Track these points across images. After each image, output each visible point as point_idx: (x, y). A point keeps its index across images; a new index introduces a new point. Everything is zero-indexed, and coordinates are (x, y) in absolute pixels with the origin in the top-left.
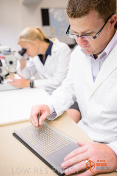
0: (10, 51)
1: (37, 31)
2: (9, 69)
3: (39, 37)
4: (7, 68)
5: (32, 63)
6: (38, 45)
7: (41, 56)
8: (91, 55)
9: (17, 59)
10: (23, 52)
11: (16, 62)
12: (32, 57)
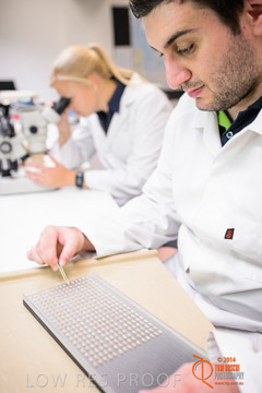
3: (98, 70)
6: (96, 87)
9: (48, 122)
11: (46, 127)
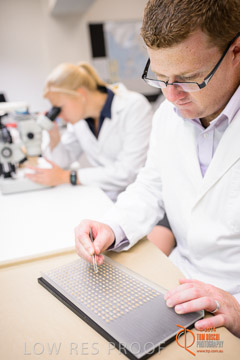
0: (27, 113)
1: (82, 71)
2: (27, 148)
3: (86, 84)
4: (23, 148)
5: (73, 134)
6: (83, 99)
7: (90, 121)
8: (194, 120)
9: (43, 129)
10: (55, 114)
11: (41, 133)
12: (73, 123)
